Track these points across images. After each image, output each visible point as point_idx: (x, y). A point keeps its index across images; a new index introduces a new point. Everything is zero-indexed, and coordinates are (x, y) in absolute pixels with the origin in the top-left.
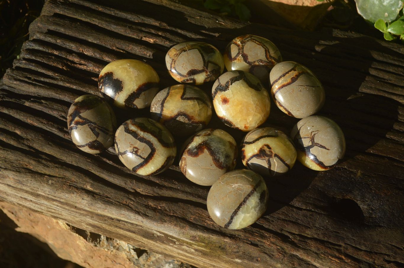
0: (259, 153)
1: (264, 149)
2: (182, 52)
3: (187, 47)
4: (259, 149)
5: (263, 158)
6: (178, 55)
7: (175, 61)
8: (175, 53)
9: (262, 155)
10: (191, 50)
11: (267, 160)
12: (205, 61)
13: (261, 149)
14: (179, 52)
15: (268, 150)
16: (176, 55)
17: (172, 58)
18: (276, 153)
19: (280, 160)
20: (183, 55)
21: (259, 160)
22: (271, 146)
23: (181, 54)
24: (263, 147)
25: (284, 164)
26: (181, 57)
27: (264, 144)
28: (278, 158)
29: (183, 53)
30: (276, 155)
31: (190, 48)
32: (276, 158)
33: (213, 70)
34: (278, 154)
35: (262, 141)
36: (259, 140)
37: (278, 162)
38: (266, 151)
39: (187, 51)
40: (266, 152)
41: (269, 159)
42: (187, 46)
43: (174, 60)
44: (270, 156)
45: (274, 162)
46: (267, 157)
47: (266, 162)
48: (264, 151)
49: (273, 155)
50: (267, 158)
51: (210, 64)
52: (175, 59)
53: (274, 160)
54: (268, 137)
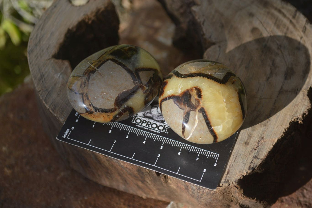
0: (181, 96)
1: (191, 93)
2: (89, 77)
3: (94, 64)
4: (184, 89)
5: (183, 106)
6: (87, 82)
7: (87, 96)
8: (80, 83)
9: (183, 101)
10: (102, 66)
11: (186, 111)
12: (132, 72)
13: (188, 91)
14: (85, 78)
15: (196, 97)
16: (83, 85)
17: (80, 92)
18: (205, 108)
19: (204, 120)
20: (93, 79)
21: (176, 106)
22: (203, 93)
23: (90, 79)
24: (192, 89)
25: (209, 128)
26: (93, 83)
27: (196, 86)
28: (203, 115)
29: (93, 76)
30: (203, 111)
31: (99, 64)
32: (201, 114)
33: (150, 80)
34: (206, 110)
35: (197, 80)
36: (193, 77)
37: (200, 121)
38: (192, 97)
39: (95, 70)
40: (191, 99)
41: (190, 111)
42: (92, 64)
43: (84, 94)
44: (193, 108)
45: (195, 120)
46: (188, 106)
47: (183, 113)
48: (190, 96)
49: (198, 108)
50: (187, 109)
51: (141, 73)
52: (85, 91)
53: (195, 116)
54: (208, 78)
